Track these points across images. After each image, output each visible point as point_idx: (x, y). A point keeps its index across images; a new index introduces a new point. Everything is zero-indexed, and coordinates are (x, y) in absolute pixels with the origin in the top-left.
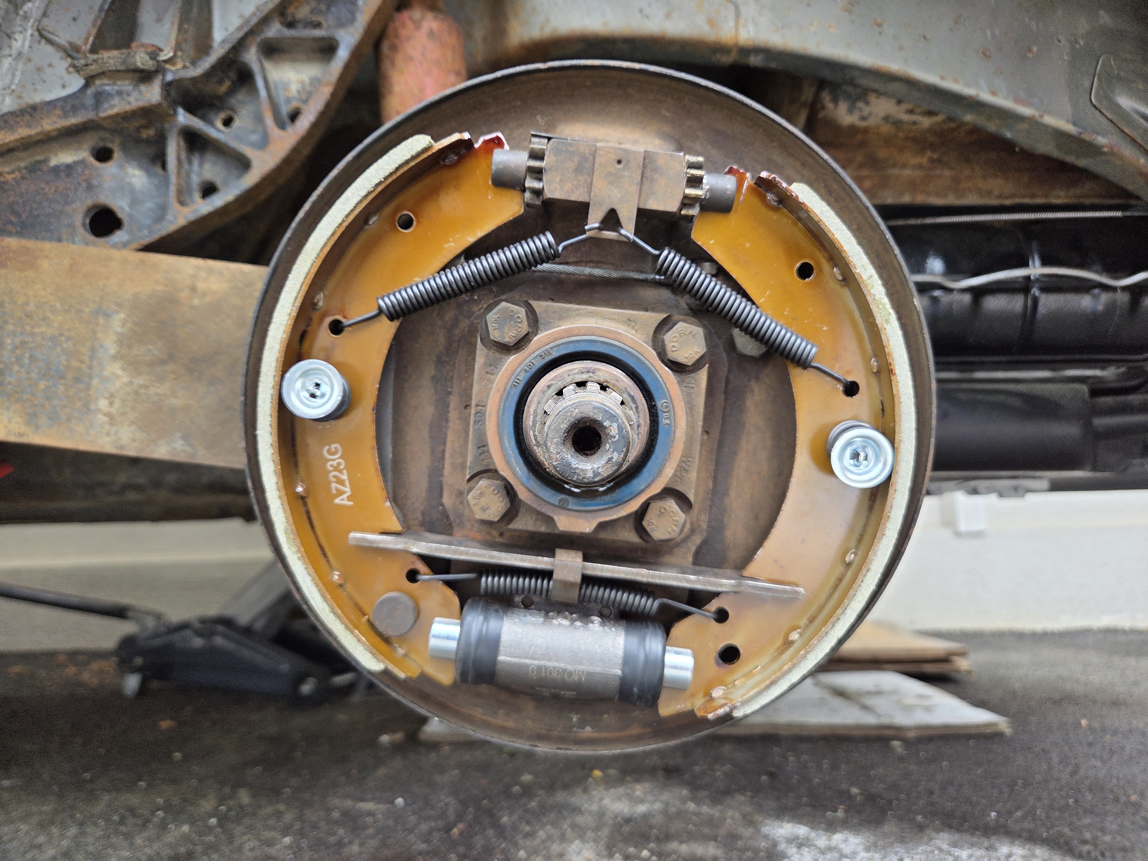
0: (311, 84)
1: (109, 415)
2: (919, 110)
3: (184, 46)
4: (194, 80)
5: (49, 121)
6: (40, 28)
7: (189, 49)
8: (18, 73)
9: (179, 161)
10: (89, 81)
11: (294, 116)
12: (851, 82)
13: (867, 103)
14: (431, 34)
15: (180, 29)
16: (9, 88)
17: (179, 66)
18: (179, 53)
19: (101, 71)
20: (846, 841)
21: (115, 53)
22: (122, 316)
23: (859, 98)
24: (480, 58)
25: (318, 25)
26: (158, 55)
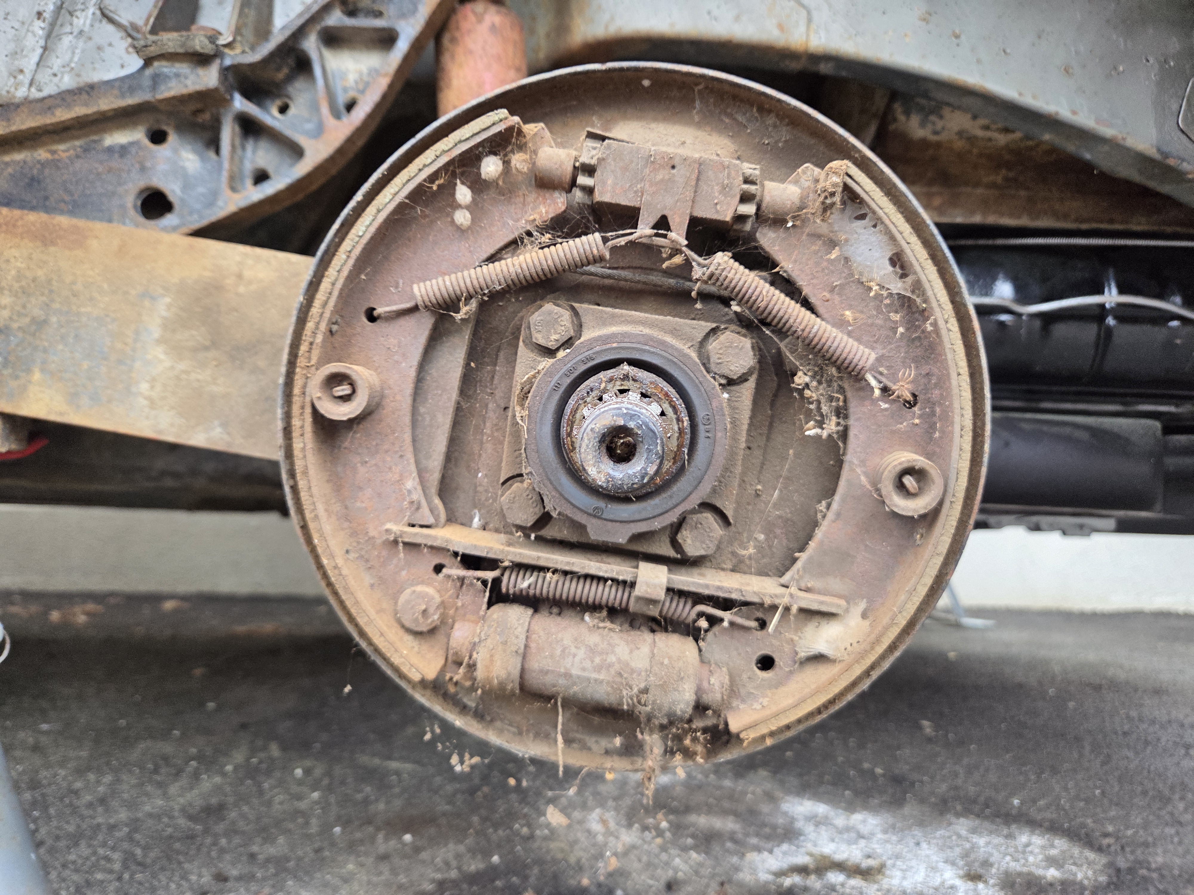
0: (369, 74)
1: (149, 398)
2: (994, 127)
3: (244, 31)
4: (252, 66)
5: (106, 101)
6: (102, 6)
7: (249, 34)
8: (78, 51)
9: (233, 146)
10: (148, 62)
11: (350, 106)
12: (926, 95)
13: (941, 117)
14: (493, 28)
15: (241, 14)
16: (68, 65)
17: (238, 51)
18: (239, 38)
19: (159, 53)
20: (864, 821)
21: (174, 35)
22: (168, 300)
23: (931, 112)
24: (542, 55)
25: (379, 14)
26: (217, 39)
